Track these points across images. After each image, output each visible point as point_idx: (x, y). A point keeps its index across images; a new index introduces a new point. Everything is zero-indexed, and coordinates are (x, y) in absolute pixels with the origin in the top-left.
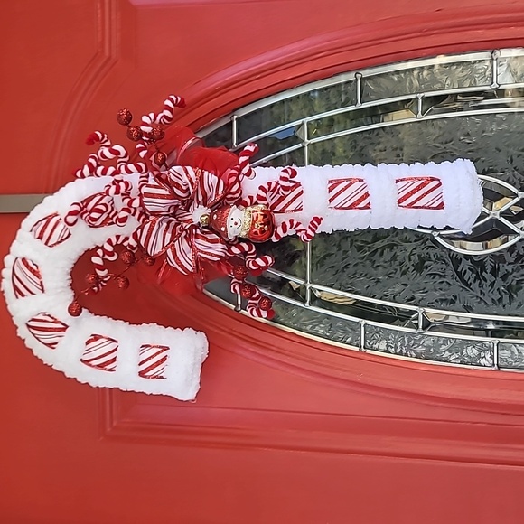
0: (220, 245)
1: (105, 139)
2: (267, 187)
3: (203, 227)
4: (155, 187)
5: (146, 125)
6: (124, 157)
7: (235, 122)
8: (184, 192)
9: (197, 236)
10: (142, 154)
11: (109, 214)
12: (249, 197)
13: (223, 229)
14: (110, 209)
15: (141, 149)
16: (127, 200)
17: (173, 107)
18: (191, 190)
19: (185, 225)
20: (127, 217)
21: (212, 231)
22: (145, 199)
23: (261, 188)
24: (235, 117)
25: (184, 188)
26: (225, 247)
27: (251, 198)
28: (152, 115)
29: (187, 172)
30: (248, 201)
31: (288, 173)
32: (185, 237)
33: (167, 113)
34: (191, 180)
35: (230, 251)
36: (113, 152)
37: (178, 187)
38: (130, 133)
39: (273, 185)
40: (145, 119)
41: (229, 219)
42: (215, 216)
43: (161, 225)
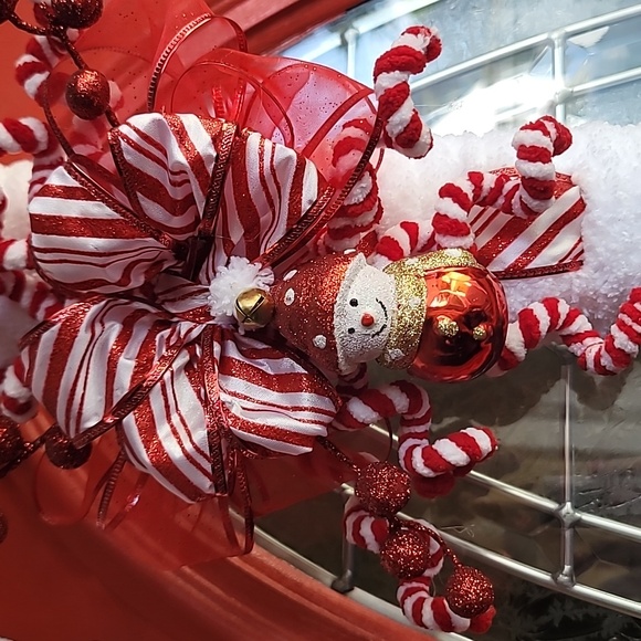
0: (306, 399)
2: (467, 188)
3: (249, 334)
4: (68, 193)
8: (176, 207)
9: (226, 367)
12: (405, 225)
13: (320, 340)
15: (28, 70)
19: (184, 326)
21: (279, 347)
23: (449, 191)
26: (327, 405)
27: (410, 228)
29: (182, 135)
30: (403, 239)
31: (546, 133)
32: (188, 367)
35: (342, 415)
37: (155, 191)
39: (489, 182)
41: (342, 303)
42: (290, 293)
43: (98, 329)
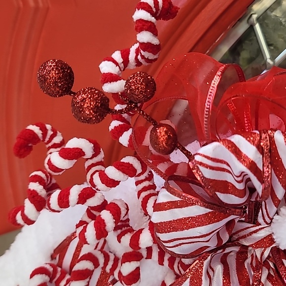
1: (50, 133)
5: (111, 78)
6: (94, 156)
7: (257, 27)
10: (124, 139)
11: (104, 268)
14: (101, 260)
15: (119, 131)
16: (127, 239)
17: (153, 19)
18: (259, 187)
20: (138, 269)
22: (163, 237)
24: (255, 17)
25: (240, 187)
28: (117, 56)
33: (145, 37)
34: (252, 166)
36: (67, 154)
37: (225, 187)
38: (78, 110)
40: (106, 67)
43: (211, 273)
